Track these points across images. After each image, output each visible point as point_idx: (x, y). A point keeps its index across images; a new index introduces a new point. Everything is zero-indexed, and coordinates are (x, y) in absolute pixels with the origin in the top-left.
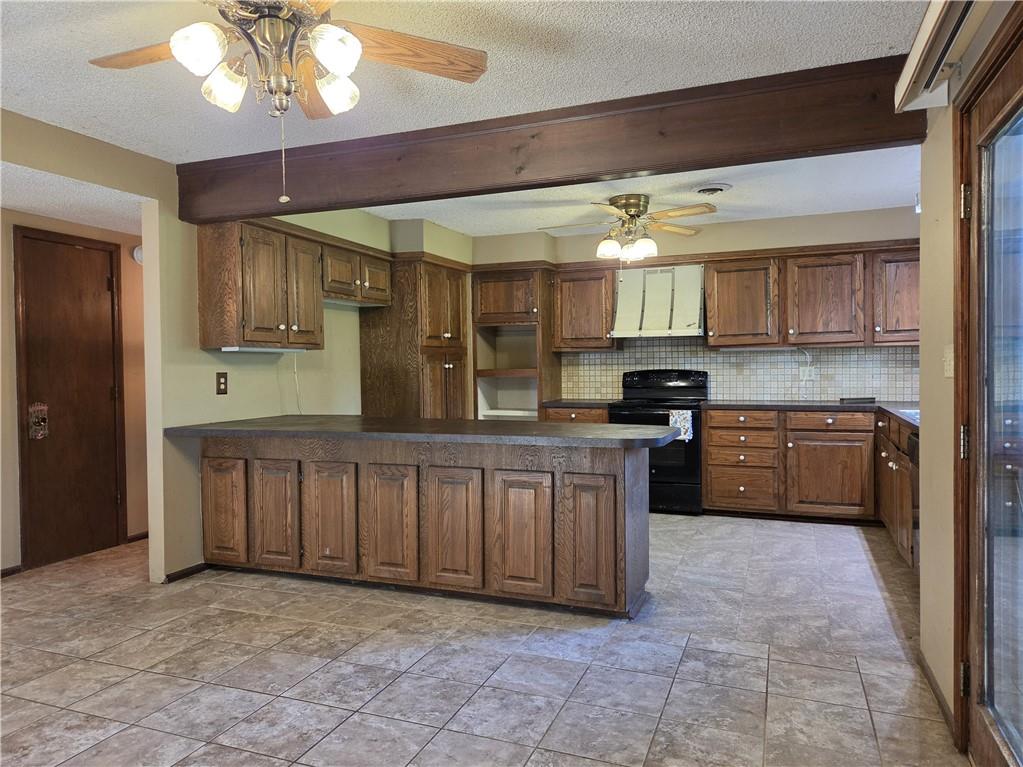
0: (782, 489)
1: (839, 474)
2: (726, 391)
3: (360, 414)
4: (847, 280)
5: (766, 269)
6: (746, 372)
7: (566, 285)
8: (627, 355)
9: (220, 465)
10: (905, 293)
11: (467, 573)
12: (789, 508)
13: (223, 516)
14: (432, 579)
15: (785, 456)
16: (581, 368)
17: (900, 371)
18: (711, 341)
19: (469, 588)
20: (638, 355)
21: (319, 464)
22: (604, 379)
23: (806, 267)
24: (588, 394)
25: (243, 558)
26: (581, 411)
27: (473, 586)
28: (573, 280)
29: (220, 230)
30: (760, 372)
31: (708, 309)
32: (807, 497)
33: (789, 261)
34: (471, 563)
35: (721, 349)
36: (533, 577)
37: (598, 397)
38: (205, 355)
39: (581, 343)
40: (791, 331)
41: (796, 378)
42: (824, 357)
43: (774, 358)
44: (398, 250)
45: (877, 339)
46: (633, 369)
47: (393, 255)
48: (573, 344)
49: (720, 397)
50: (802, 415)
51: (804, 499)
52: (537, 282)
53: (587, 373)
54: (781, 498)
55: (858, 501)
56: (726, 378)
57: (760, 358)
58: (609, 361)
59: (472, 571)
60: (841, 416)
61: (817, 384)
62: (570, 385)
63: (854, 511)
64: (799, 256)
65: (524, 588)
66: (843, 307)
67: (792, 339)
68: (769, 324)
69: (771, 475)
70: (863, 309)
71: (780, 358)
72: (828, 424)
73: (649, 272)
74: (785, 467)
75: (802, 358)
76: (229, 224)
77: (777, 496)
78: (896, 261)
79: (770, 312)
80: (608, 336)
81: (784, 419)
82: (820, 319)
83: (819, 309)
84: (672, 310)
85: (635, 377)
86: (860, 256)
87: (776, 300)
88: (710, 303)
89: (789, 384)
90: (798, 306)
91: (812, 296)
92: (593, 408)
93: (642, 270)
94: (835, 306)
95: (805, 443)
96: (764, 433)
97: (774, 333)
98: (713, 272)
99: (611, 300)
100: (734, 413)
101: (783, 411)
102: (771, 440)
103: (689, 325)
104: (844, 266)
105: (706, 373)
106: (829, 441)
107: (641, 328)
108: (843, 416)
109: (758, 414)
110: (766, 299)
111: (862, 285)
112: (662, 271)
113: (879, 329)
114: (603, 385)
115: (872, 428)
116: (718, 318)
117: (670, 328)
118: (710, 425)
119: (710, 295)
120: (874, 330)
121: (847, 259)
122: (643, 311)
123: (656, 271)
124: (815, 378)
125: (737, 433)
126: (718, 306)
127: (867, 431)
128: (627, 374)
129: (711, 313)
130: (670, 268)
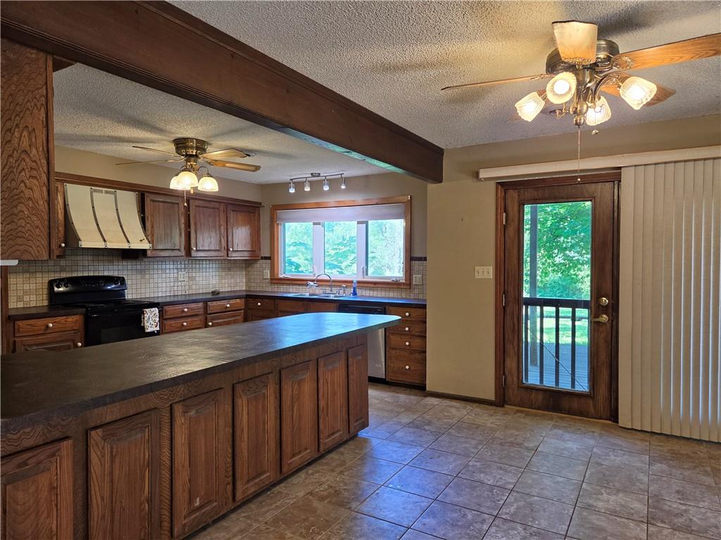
5: (178, 204)
8: (51, 263)
11: (306, 449)
14: (285, 470)
17: (223, 273)
18: (149, 253)
20: (62, 263)
23: (199, 207)
26: (58, 319)
27: (309, 457)
30: (156, 276)
31: (147, 228)
36: (339, 428)
41: (176, 279)
42: (190, 265)
43: (164, 266)
45: (230, 255)
46: (58, 275)
50: (215, 303)
56: (134, 281)
57: (156, 266)
59: (309, 446)
60: (231, 302)
61: (187, 283)
64: (195, 199)
65: (335, 440)
66: (216, 234)
67: (194, 254)
70: (224, 237)
71: (167, 266)
72: (228, 307)
75: (179, 266)
78: (236, 211)
79: (181, 234)
80: (63, 245)
81: (206, 307)
82: (206, 241)
83: (206, 235)
84: (121, 226)
85: (67, 283)
86: (222, 205)
87: (183, 226)
88: (148, 224)
89: (172, 284)
90: (196, 232)
91: (203, 227)
92: (69, 315)
93: (89, 187)
94: (213, 234)
95: (216, 321)
96: (195, 319)
97: (183, 249)
98: (149, 201)
99: (63, 211)
100: (180, 307)
101: (205, 302)
102: (199, 322)
103: (141, 241)
104: (216, 210)
105: (123, 278)
106: (227, 318)
107: (105, 241)
108: (233, 301)
109: (193, 306)
110: (179, 225)
111: (223, 222)
112: (106, 192)
113: (231, 249)
114: (25, 293)
115: (244, 307)
116: (153, 235)
117: (128, 242)
118: (165, 317)
119: (148, 218)
120: (228, 250)
121: (217, 205)
122: (98, 225)
123: (101, 192)
124: (186, 279)
125: (180, 321)
126: (153, 227)
127: (241, 310)
128: (55, 280)
129: (149, 232)
130: (113, 190)
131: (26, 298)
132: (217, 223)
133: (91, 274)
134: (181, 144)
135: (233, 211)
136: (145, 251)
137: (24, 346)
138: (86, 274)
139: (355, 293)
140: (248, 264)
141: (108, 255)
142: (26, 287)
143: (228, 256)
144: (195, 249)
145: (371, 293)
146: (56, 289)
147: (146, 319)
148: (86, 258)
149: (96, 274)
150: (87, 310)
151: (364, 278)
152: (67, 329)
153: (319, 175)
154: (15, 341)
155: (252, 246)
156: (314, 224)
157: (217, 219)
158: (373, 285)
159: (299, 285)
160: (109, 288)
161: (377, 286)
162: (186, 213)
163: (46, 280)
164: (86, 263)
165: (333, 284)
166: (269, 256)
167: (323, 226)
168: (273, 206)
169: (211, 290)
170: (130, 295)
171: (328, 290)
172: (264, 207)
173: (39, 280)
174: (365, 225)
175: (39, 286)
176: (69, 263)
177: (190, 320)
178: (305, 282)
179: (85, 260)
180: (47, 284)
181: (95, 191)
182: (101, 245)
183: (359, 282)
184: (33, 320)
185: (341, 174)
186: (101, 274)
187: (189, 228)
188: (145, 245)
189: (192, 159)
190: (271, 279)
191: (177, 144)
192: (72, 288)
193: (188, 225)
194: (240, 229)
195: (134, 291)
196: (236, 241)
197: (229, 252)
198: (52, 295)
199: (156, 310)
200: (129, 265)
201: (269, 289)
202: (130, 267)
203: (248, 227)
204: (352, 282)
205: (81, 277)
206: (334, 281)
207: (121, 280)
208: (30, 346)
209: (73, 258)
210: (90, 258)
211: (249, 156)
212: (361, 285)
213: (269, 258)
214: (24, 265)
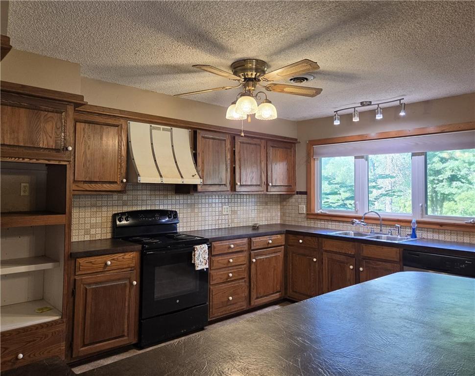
0: (247, 292)
1: (273, 274)
5: (226, 140)
7: (80, 126)
15: (249, 269)
18: (199, 188)
23: (243, 143)
28: (89, 123)
30: (203, 210)
31: (198, 164)
32: (260, 294)
33: (236, 138)
39: (93, 187)
41: (220, 213)
42: (233, 200)
45: (269, 190)
48: (86, 187)
50: (258, 239)
52: (70, 117)
55: (279, 290)
58: (99, 203)
61: (230, 217)
66: (258, 170)
67: (237, 189)
69: (244, 284)
70: (264, 172)
72: (269, 244)
74: (250, 276)
75: (223, 200)
77: (245, 298)
78: (275, 147)
79: (227, 170)
80: (125, 180)
81: (250, 243)
82: (249, 176)
83: (249, 170)
84: (176, 162)
85: (127, 217)
86: (263, 141)
87: (229, 162)
88: (199, 160)
89: (217, 218)
90: (240, 167)
91: (246, 162)
92: (127, 252)
93: (148, 125)
94: (255, 170)
95: (259, 258)
96: (240, 255)
97: (228, 185)
98: (200, 137)
99: (125, 147)
100: (226, 243)
101: (250, 238)
102: (243, 259)
103: (193, 176)
104: (258, 146)
105: (176, 212)
106: (269, 254)
107: (161, 176)
108: (274, 237)
109: (238, 241)
110: (226, 161)
111: (263, 158)
112: (164, 129)
113: (270, 184)
114: (92, 226)
115: (284, 243)
116: (203, 171)
117: (182, 177)
118: (213, 253)
119: (199, 154)
120: (267, 185)
121: (258, 141)
122: (155, 161)
123: (159, 129)
124: (229, 213)
125: (226, 257)
126: (203, 163)
127: (282, 246)
128: (117, 214)
129: (200, 168)
130: (169, 128)
131: (93, 231)
133: (149, 208)
134: (239, 67)
135: (272, 147)
136: (195, 186)
137: (84, 284)
138: (144, 208)
139: (414, 235)
140: (283, 199)
141: (164, 190)
142: (93, 220)
143: (267, 191)
144: (239, 184)
145: (436, 236)
146: (118, 223)
147: (196, 256)
148: (145, 192)
149: (153, 208)
150: (143, 247)
151: (422, 217)
152: (124, 267)
153: (370, 103)
154: (75, 280)
155: (289, 181)
156: (356, 158)
157: (259, 155)
158: (438, 227)
159: (339, 221)
160: (164, 221)
161: (443, 228)
162: (232, 149)
163: (110, 214)
164: (145, 198)
165: (383, 222)
166: (305, 191)
167: (367, 160)
168: (310, 141)
169: (251, 224)
170: (182, 228)
171: (377, 229)
172: (300, 142)
173: (104, 214)
174: (423, 157)
175: (104, 220)
176: (130, 198)
177: (235, 256)
178: (350, 220)
179: (144, 195)
180: (111, 218)
181: (154, 128)
182: (158, 180)
183: (418, 222)
184: (93, 258)
185: (400, 100)
186: (157, 208)
187: (235, 164)
188: (197, 181)
189: (251, 83)
190: (307, 214)
191: (235, 68)
192: (132, 222)
193: (233, 161)
194: (278, 165)
195: (185, 224)
196: (274, 176)
197: (269, 188)
198: (115, 228)
199: (205, 247)
200: (181, 199)
201: (305, 224)
202: (181, 202)
203: (285, 163)
204: (410, 222)
205: (139, 211)
206: (384, 220)
207: (173, 214)
208: (90, 284)
209: (134, 193)
210: (148, 193)
211: (307, 79)
212: (421, 225)
213: (305, 193)
214: (92, 199)
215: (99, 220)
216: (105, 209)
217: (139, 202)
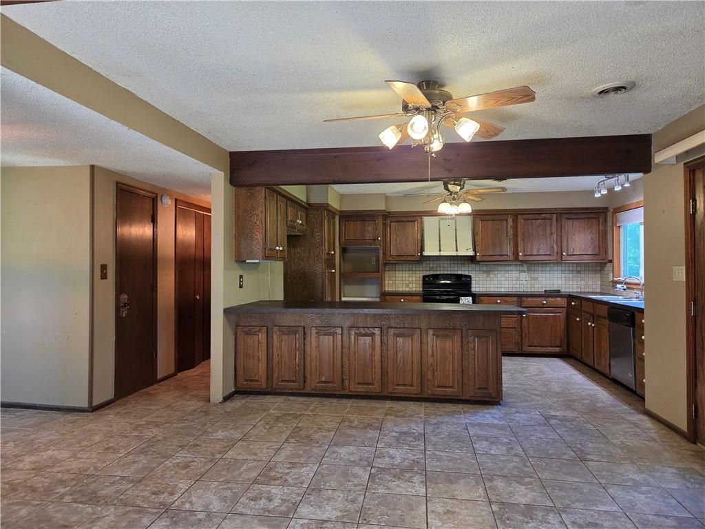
0: (520, 339)
1: (549, 330)
2: (481, 286)
3: (282, 299)
4: (549, 228)
5: (507, 220)
6: (492, 276)
7: (393, 224)
8: (424, 265)
9: (250, 330)
10: (577, 236)
11: (412, 386)
12: (524, 349)
13: (251, 361)
14: (391, 390)
15: (521, 322)
16: (397, 272)
17: (571, 276)
18: (478, 258)
19: (412, 394)
20: (431, 266)
21: (319, 328)
22: (411, 279)
23: (528, 220)
24: (402, 288)
25: (264, 386)
26: (407, 298)
27: (415, 392)
28: (398, 222)
29: (252, 191)
30: (499, 275)
31: (476, 240)
32: (533, 343)
33: (519, 216)
34: (415, 380)
35: (481, 263)
36: (451, 385)
37: (407, 289)
38: (236, 265)
39: (401, 258)
40: (521, 254)
41: (518, 279)
42: (532, 268)
43: (507, 268)
44: (312, 201)
45: (564, 259)
46: (428, 273)
47: (309, 204)
48: (397, 258)
49: (477, 290)
50: (530, 299)
51: (531, 344)
52: (380, 222)
53: (401, 275)
54: (521, 344)
55: (559, 345)
56: (481, 279)
57: (500, 268)
58: (414, 269)
59: (415, 384)
60: (550, 299)
61: (529, 282)
62: (391, 282)
63: (557, 350)
64: (524, 214)
65: (446, 392)
66: (547, 241)
67: (520, 258)
68: (508, 249)
69: (514, 332)
70: (557, 243)
71: (510, 268)
72: (544, 304)
73: (442, 219)
74: (521, 328)
75: (521, 268)
76: (258, 188)
77: (517, 343)
78: (572, 219)
79: (508, 243)
80: (419, 254)
82: (535, 248)
83: (535, 242)
84: (456, 241)
86: (554, 215)
87: (512, 237)
88: (477, 238)
89: (514, 282)
90: (523, 241)
91: (531, 236)
93: (438, 217)
94: (543, 241)
95: (532, 314)
97: (511, 255)
98: (479, 220)
101: (520, 297)
103: (468, 250)
104: (548, 220)
105: (470, 276)
106: (545, 312)
107: (440, 250)
110: (507, 236)
111: (555, 230)
112: (450, 218)
113: (564, 254)
114: (410, 283)
115: (566, 306)
116: (481, 245)
117: (457, 251)
119: (477, 233)
120: (562, 254)
121: (548, 216)
122: (440, 241)
123: (446, 218)
124: (528, 279)
126: (482, 239)
127: (563, 307)
128: (426, 276)
130: (454, 217)
131: (411, 285)
132: (548, 232)
133: (449, 273)
135: (569, 219)
143: (561, 260)
148: (446, 262)
162: (516, 226)
163: (421, 276)
166: (611, 259)
168: (614, 209)
173: (418, 275)
175: (418, 279)
180: (422, 278)
182: (437, 253)
188: (470, 253)
190: (612, 282)
194: (576, 234)
196: (572, 246)
197: (563, 256)
201: (612, 292)
207: (468, 278)
213: (611, 261)
215: (414, 279)
216: (417, 272)
217: (442, 269)
